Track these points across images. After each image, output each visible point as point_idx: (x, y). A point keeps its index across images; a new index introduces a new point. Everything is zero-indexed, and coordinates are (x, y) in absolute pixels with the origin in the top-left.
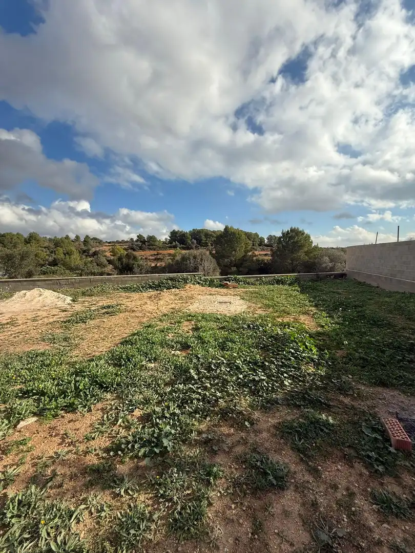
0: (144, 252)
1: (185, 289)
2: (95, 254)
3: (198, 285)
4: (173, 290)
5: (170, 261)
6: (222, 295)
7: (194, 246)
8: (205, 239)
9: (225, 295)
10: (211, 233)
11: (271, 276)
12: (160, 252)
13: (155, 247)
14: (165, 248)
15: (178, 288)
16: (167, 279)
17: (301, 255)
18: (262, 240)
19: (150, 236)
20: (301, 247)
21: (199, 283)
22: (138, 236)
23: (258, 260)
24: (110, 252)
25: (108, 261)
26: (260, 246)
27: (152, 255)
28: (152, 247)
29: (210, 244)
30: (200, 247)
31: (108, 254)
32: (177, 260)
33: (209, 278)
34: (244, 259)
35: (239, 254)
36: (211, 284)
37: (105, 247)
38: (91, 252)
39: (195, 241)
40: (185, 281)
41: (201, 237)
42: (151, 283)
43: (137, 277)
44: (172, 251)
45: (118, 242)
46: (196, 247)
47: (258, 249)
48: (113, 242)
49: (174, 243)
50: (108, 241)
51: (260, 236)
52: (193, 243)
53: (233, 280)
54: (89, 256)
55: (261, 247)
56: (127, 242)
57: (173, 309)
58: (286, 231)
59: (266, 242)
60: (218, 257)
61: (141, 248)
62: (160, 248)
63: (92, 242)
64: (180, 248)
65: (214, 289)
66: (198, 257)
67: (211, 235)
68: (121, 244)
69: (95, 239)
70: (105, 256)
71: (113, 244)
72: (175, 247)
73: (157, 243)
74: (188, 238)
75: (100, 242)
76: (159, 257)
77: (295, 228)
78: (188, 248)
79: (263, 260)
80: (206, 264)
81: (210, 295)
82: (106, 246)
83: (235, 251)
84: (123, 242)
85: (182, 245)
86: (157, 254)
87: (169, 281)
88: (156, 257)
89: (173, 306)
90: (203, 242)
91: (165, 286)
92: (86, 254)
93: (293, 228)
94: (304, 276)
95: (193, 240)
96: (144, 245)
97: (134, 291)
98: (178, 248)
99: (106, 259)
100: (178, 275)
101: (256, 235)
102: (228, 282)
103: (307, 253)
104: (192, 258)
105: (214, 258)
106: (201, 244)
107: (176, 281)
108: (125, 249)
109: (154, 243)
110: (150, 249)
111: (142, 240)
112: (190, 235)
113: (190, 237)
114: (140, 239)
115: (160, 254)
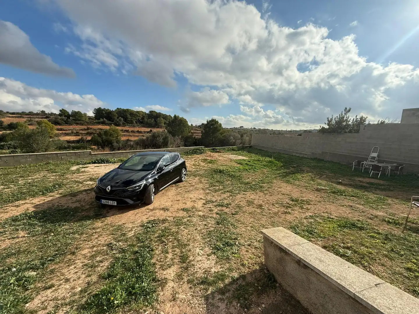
7: (121, 123)
8: (131, 118)
10: (135, 113)
12: (90, 127)
13: (82, 122)
14: (93, 124)
19: (76, 112)
22: (61, 111)
27: (82, 130)
28: (79, 122)
29: (135, 122)
30: (126, 124)
39: (122, 119)
41: (126, 115)
44: (102, 127)
45: (25, 113)
46: (123, 124)
49: (101, 120)
52: (120, 120)
62: (88, 124)
67: (136, 114)
71: (19, 115)
72: (104, 123)
73: (83, 119)
74: (115, 116)
76: (90, 131)
78: (116, 125)
82: (9, 117)
84: (32, 114)
85: (110, 122)
86: (88, 129)
88: (87, 131)
95: (120, 118)
96: (69, 120)
98: (107, 124)
103: (221, 134)
106: (127, 121)
109: (80, 118)
110: (77, 124)
111: (66, 115)
112: (117, 113)
113: (117, 115)
114: (64, 113)
115: (91, 129)
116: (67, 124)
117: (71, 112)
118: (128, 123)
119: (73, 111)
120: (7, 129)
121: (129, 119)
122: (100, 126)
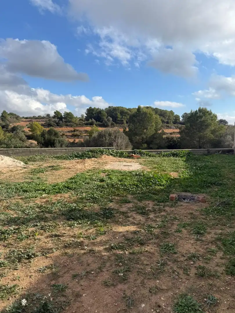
0: (62, 128)
1: (101, 158)
2: (14, 129)
3: (111, 156)
4: (93, 159)
5: (88, 137)
6: (127, 162)
7: (110, 124)
8: (121, 117)
9: (129, 162)
10: (126, 111)
11: (170, 151)
12: (77, 128)
13: (72, 123)
14: (81, 125)
15: (96, 158)
16: (88, 151)
17: (208, 133)
18: (177, 117)
19: (67, 113)
20: (207, 126)
21: (112, 155)
22: (55, 113)
23: (167, 138)
24: (28, 128)
25: (26, 136)
26: (174, 124)
27: (69, 132)
28: (69, 124)
29: (125, 122)
30: (115, 125)
31: (26, 130)
32: (94, 137)
33: (120, 151)
34: (153, 137)
35: (150, 132)
36: (121, 155)
37: (23, 123)
38: (10, 127)
39: (111, 119)
40: (102, 152)
41: (116, 114)
42: (76, 154)
43: (65, 149)
44: (89, 128)
45: (35, 118)
46: (112, 124)
47: (173, 127)
48: (30, 118)
49: (90, 121)
50: (25, 116)
51: (175, 114)
52: (109, 120)
53: (137, 153)
54: (8, 131)
55: (176, 125)
56: (43, 118)
57: (94, 168)
58: (195, 110)
59: (181, 120)
60: (130, 135)
61: (58, 125)
62: (77, 125)
63: (9, 117)
64: (95, 125)
65: (123, 158)
66: (113, 134)
67: (126, 113)
68: (38, 120)
69: (11, 114)
70: (23, 131)
71: (30, 120)
72: (91, 124)
73: (74, 120)
74: (104, 115)
75: (17, 118)
76: (76, 133)
77: (203, 109)
78: (104, 125)
79: (172, 138)
80: (120, 141)
81: (119, 162)
82: (23, 121)
83: (147, 129)
84: (39, 118)
85: (98, 123)
86: (74, 131)
87: (90, 153)
88: (73, 133)
89: (94, 166)
90: (119, 119)
91: (87, 156)
92: (5, 129)
93: (202, 108)
94: (197, 151)
95: (109, 117)
96: (61, 122)
97: (64, 159)
98: (94, 125)
99: (25, 135)
100: (96, 148)
101: (172, 112)
102: (134, 154)
103: (213, 132)
104: (107, 135)
105: (126, 135)
106: (116, 121)
107: (95, 152)
108: (42, 125)
109: (71, 119)
110: (67, 125)
111: (59, 116)
112: (106, 112)
113: (106, 114)
114: (58, 115)
115: (77, 131)
116: (58, 126)
117: (64, 114)
118: (117, 123)
119: (65, 112)
120: (11, 131)
121: (119, 118)
122: (88, 127)
